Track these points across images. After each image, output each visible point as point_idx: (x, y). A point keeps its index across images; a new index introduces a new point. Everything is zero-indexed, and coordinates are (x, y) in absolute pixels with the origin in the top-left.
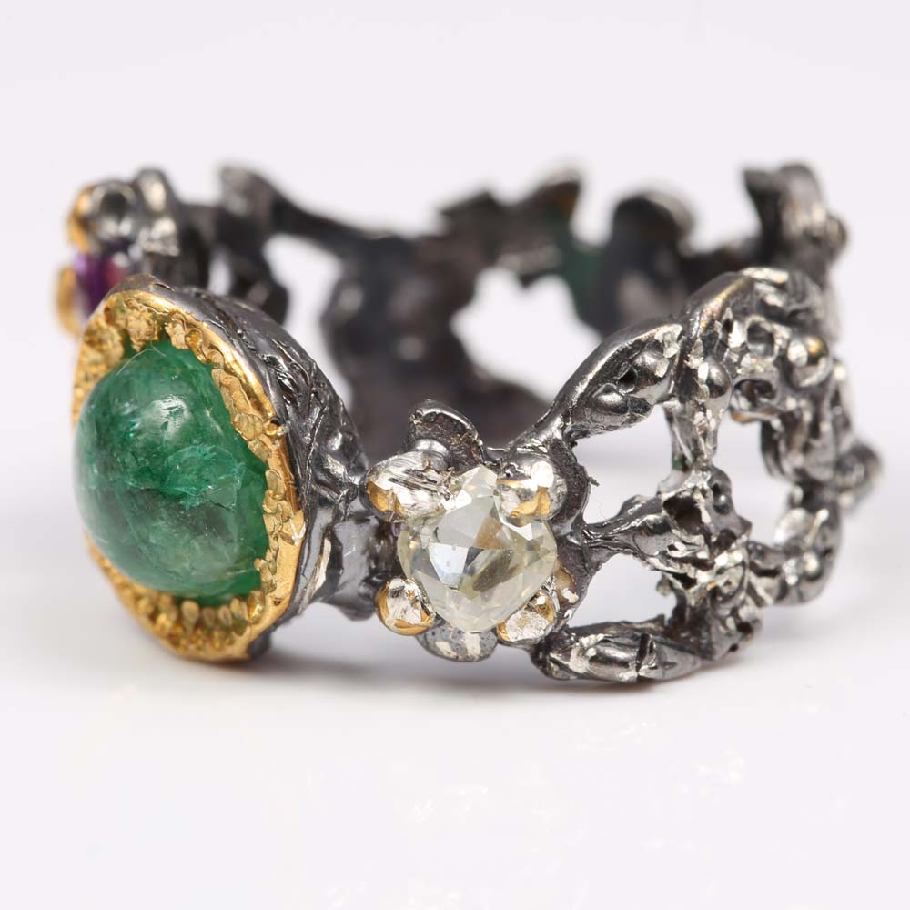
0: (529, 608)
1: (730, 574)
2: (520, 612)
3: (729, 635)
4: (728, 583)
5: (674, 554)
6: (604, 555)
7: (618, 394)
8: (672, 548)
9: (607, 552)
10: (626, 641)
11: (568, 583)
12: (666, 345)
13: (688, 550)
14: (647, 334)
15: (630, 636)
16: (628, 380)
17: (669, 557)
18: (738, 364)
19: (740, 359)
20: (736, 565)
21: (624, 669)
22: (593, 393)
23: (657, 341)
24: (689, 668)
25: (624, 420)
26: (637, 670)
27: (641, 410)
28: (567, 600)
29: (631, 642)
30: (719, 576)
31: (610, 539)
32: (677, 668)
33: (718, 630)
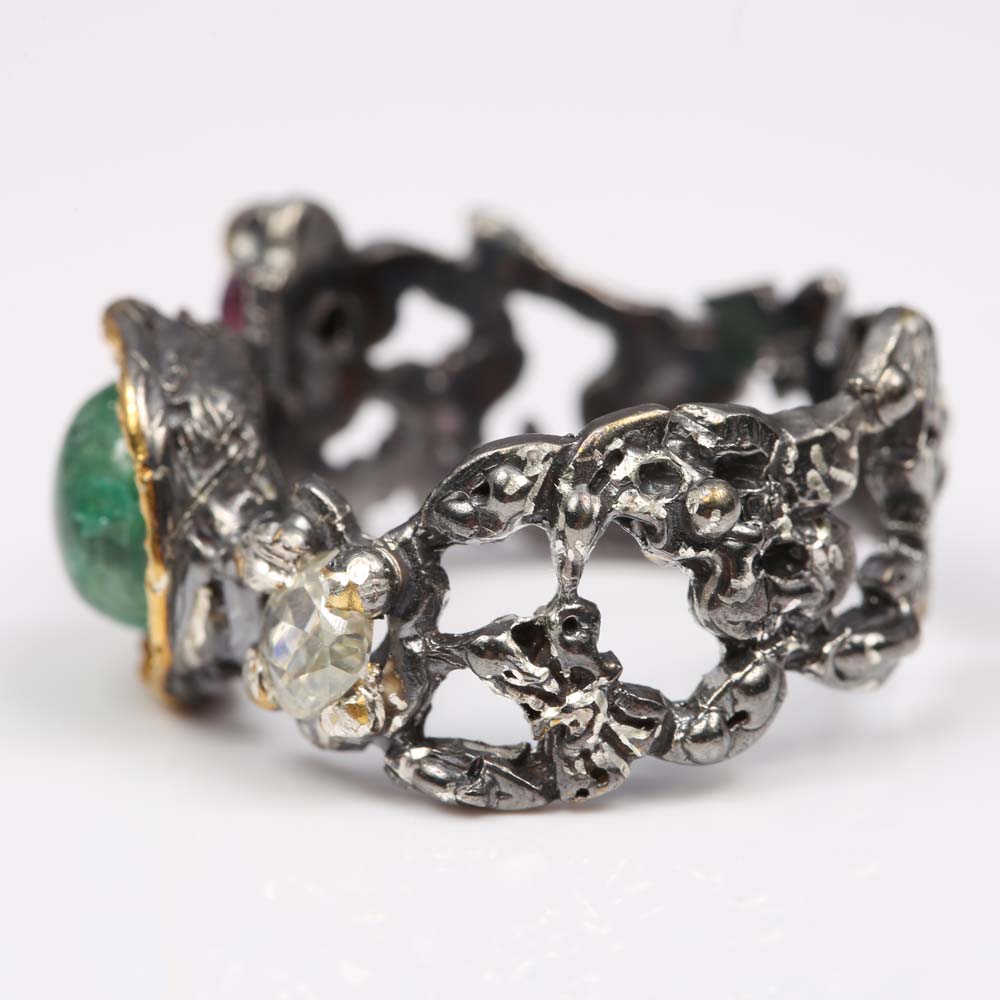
0: (339, 705)
1: (577, 715)
2: (330, 708)
3: (576, 778)
4: (575, 723)
5: (512, 681)
6: (442, 668)
7: (471, 504)
8: (509, 674)
9: (446, 665)
10: (455, 761)
11: (397, 688)
12: (529, 464)
13: (526, 681)
14: (509, 448)
15: (461, 756)
16: (484, 491)
17: (507, 683)
18: (615, 499)
19: (619, 494)
20: (586, 707)
21: (442, 790)
22: (444, 498)
23: (520, 458)
24: (527, 804)
25: (472, 532)
26: (456, 793)
27: (491, 525)
28: (395, 706)
29: (461, 763)
30: (565, 714)
31: (448, 652)
32: (513, 800)
33: (563, 771)
